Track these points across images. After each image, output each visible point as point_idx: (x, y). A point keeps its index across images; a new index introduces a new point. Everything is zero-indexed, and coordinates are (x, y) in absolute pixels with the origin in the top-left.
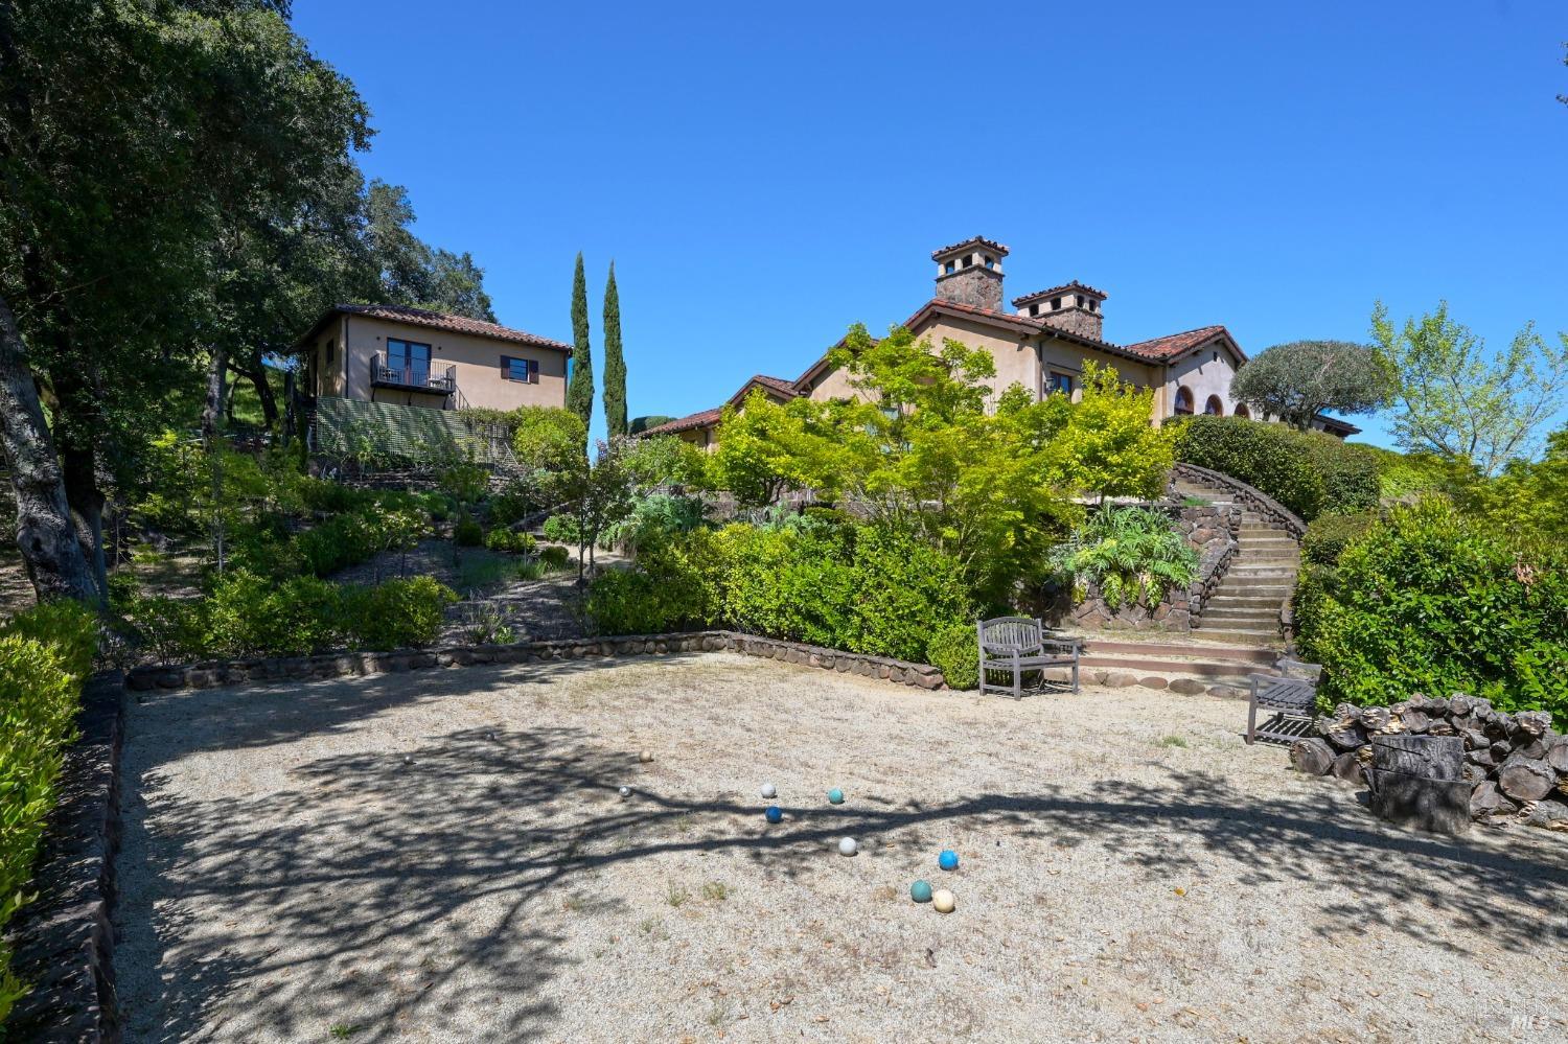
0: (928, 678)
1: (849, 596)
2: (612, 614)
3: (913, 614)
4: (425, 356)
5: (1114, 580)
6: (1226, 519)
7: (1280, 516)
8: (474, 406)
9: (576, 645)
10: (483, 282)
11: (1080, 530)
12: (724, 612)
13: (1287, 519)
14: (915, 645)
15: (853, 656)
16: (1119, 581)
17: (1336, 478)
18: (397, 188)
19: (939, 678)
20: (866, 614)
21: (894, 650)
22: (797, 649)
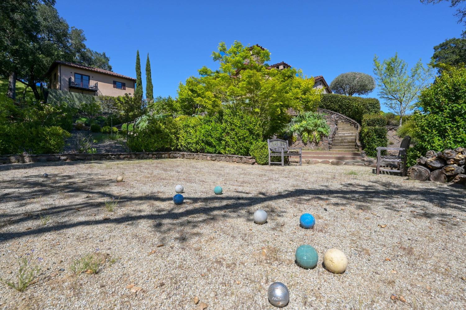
0: (250, 160)
1: (221, 134)
2: (136, 145)
3: (244, 138)
4: (88, 80)
5: (306, 134)
6: (334, 119)
7: (348, 119)
8: (104, 95)
9: (121, 154)
10: (109, 62)
11: (294, 119)
12: (178, 146)
13: (350, 120)
14: (245, 150)
15: (223, 155)
16: (307, 134)
17: (368, 105)
18: (80, 30)
19: (254, 160)
20: (227, 140)
21: (237, 152)
22: (203, 155)
